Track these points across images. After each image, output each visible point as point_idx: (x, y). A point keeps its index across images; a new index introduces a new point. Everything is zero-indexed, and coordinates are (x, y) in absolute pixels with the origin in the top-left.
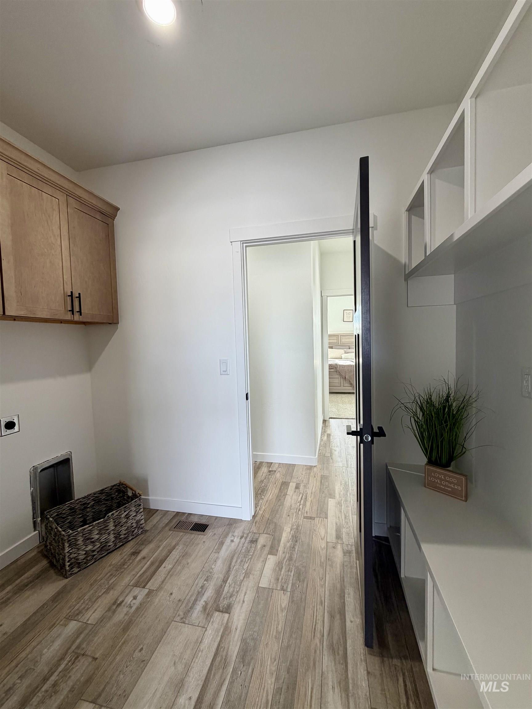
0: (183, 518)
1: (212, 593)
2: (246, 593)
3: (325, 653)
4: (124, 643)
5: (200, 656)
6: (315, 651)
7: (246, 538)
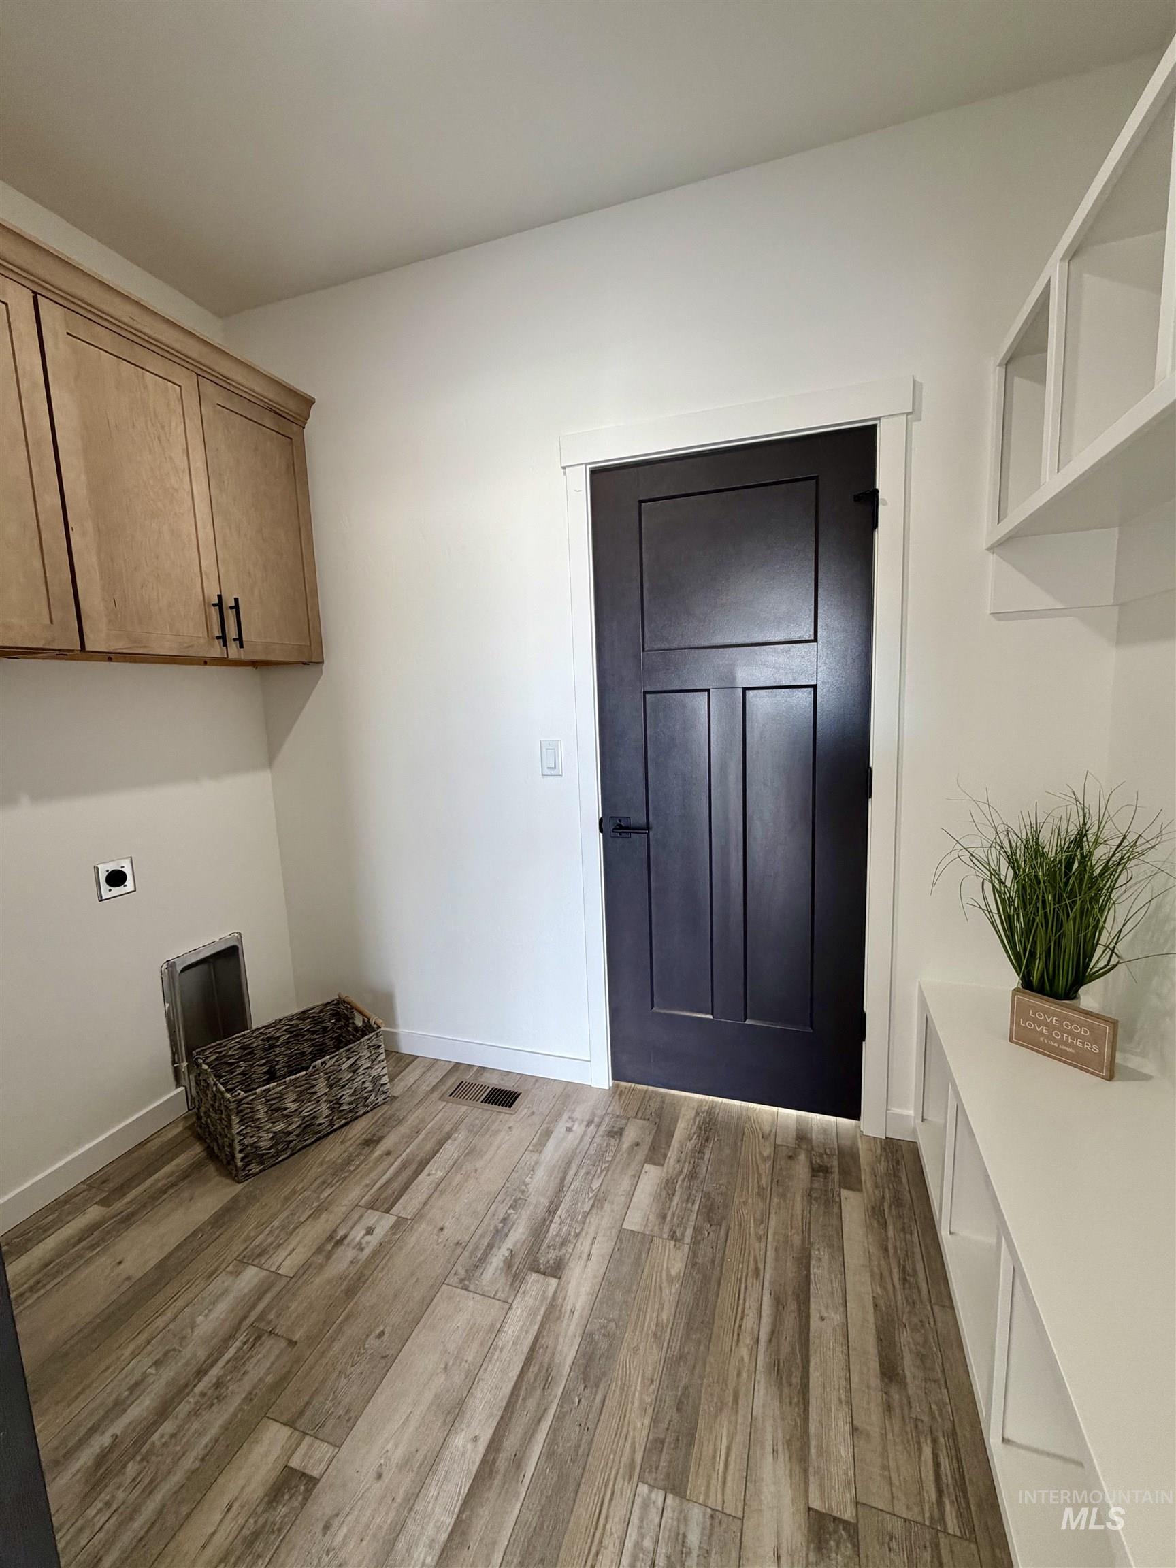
0: (468, 1077)
1: (524, 1233)
2: (595, 1239)
3: (761, 1377)
4: (347, 1318)
5: (498, 1359)
6: (739, 1375)
7: (598, 1126)
